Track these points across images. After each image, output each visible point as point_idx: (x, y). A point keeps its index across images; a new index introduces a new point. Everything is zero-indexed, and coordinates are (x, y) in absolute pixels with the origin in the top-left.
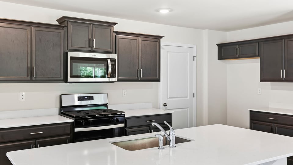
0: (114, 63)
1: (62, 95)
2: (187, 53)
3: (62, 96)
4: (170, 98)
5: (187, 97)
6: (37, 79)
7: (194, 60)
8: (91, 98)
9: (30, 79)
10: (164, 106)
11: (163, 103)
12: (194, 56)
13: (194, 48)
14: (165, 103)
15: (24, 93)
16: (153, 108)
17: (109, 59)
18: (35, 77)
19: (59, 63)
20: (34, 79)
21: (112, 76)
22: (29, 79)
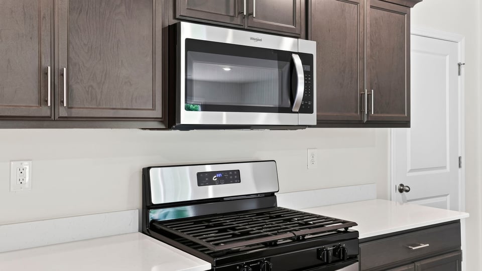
0: (309, 66)
1: (149, 168)
2: (446, 55)
3: (151, 171)
4: (411, 171)
5: (445, 167)
6: (75, 113)
7: (459, 74)
8: (233, 177)
9: (48, 114)
10: (401, 191)
11: (398, 186)
12: (459, 65)
13: (459, 43)
14: (402, 185)
15: (27, 166)
16: (378, 198)
17: (297, 56)
18: (69, 107)
19: (149, 59)
20: (63, 112)
21: (306, 108)
22: (45, 112)
